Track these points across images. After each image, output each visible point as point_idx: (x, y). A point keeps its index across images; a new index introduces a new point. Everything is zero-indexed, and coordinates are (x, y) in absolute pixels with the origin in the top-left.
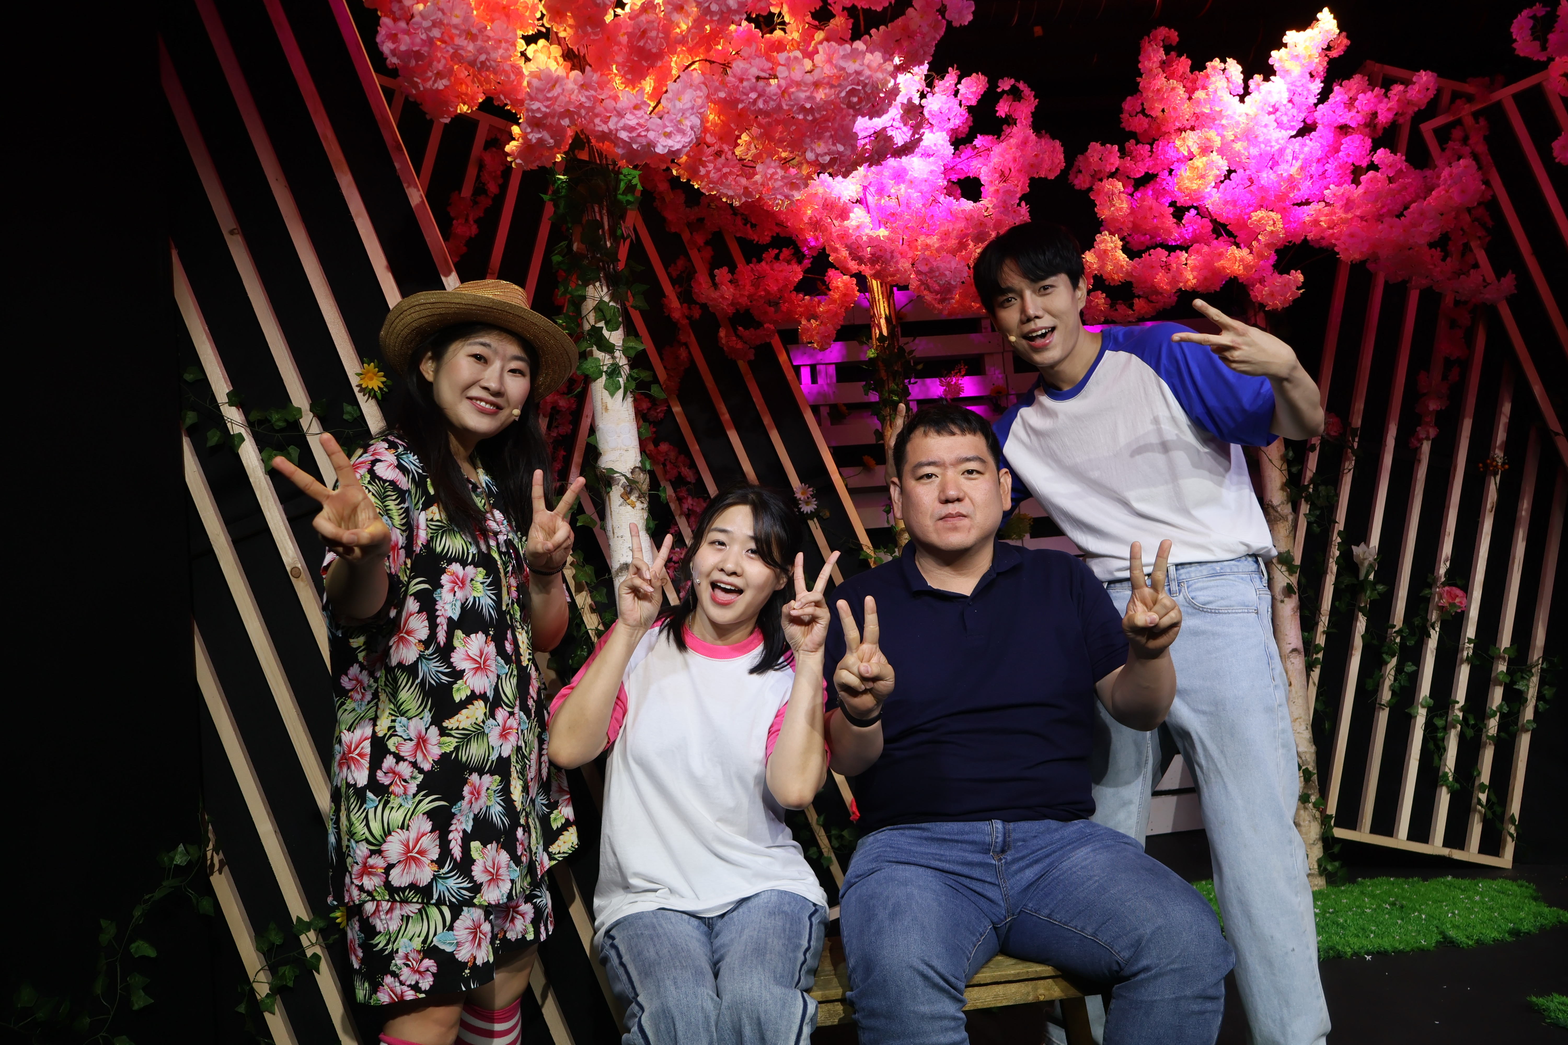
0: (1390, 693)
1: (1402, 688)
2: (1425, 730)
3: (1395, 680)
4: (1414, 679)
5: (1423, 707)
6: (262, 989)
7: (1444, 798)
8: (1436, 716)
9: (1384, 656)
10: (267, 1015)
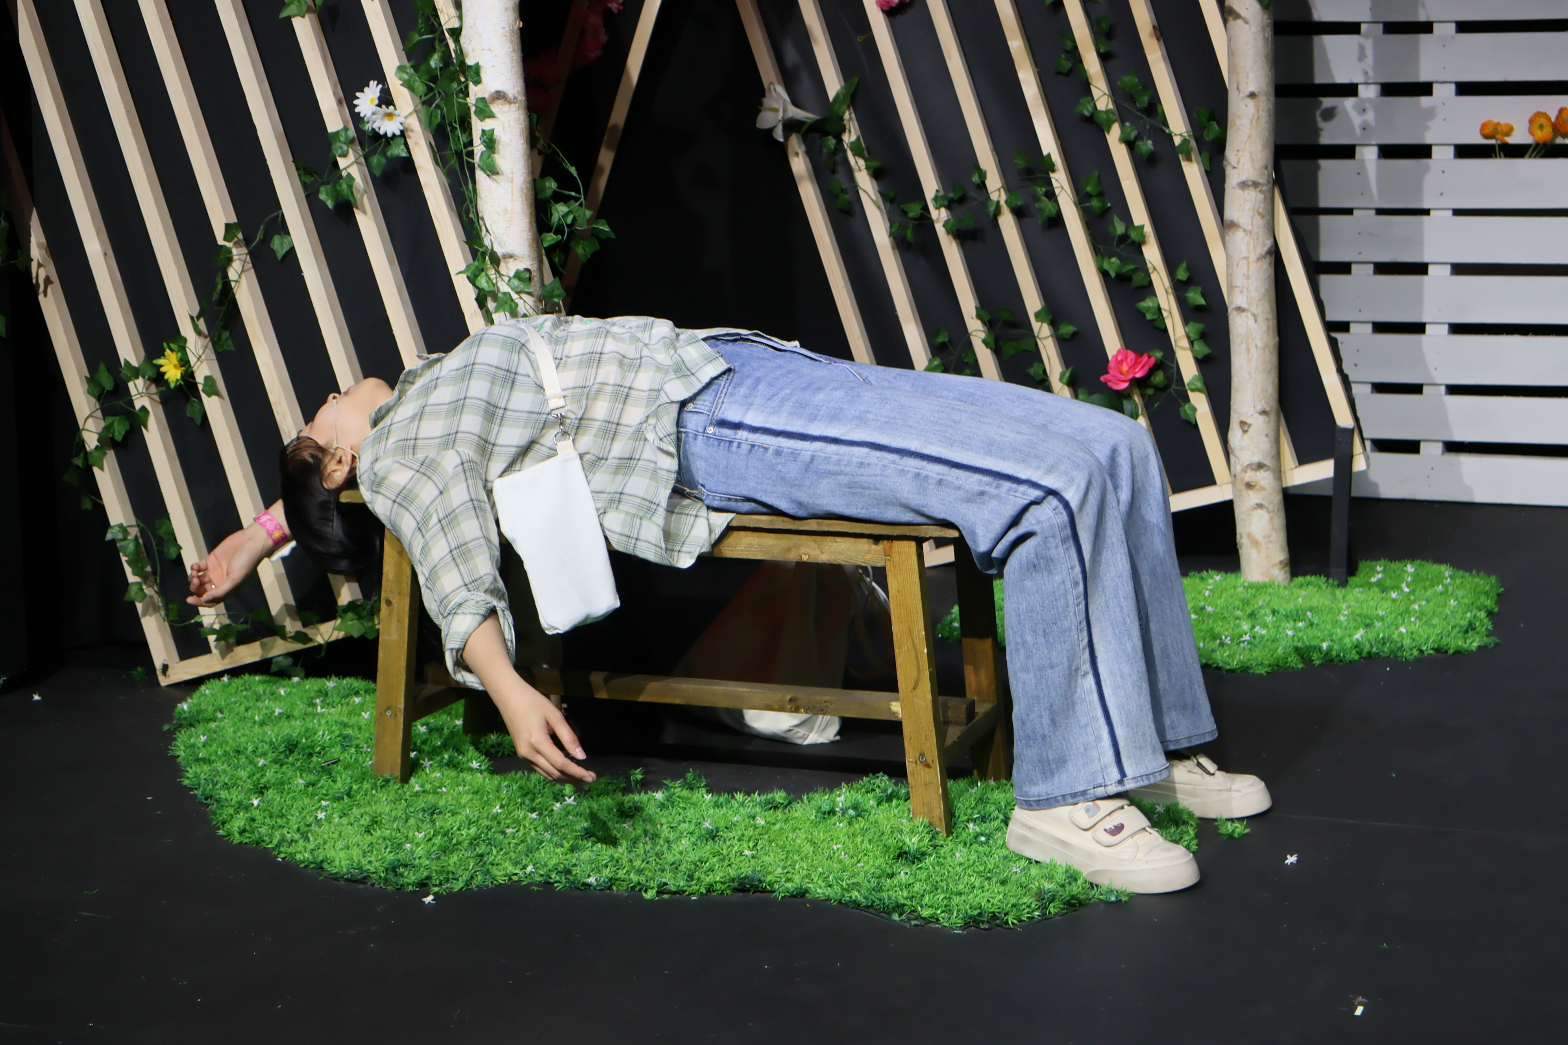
6: (91, 441)
10: (96, 470)
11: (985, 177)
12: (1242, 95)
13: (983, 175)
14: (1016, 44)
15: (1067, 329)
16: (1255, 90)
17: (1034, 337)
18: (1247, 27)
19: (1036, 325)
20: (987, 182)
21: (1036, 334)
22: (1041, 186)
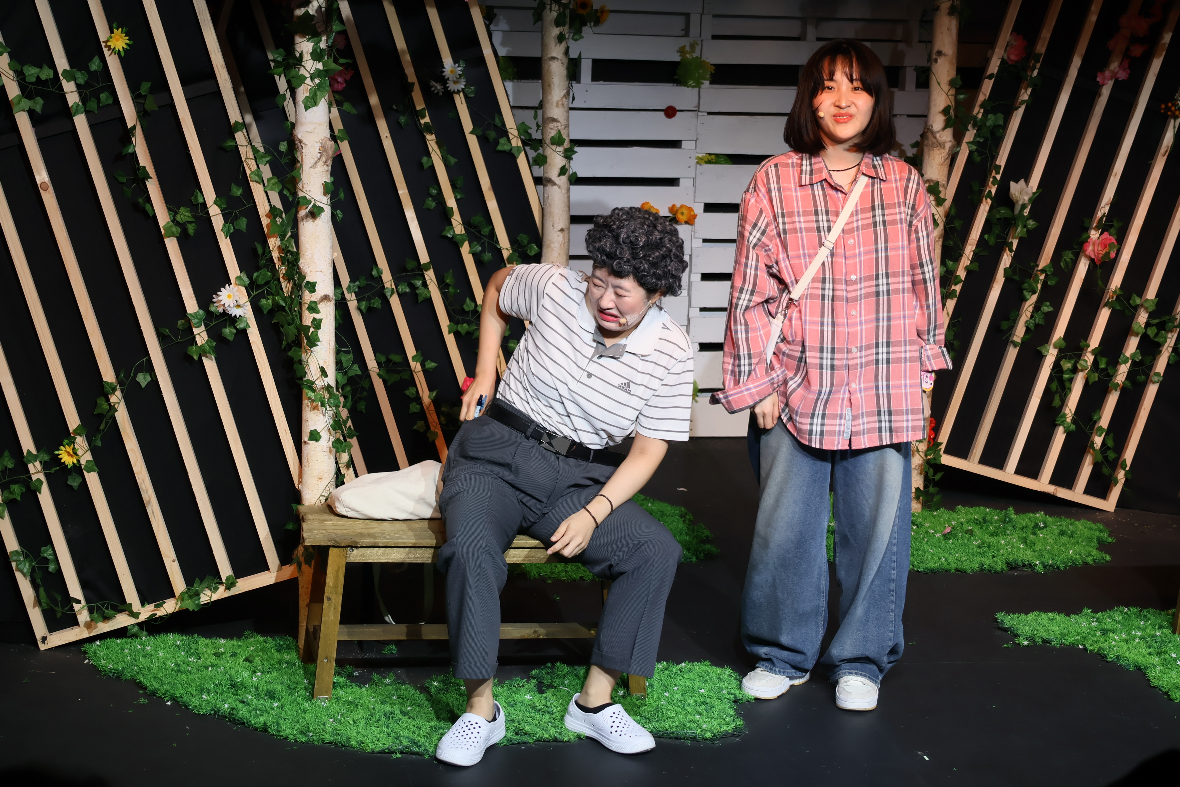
0: (1024, 329)
1: (1037, 325)
2: (1053, 370)
3: (1032, 317)
4: (1052, 319)
5: (1055, 347)
7: (1059, 438)
8: (1065, 357)
9: (1025, 293)
11: (382, 273)
12: (555, 230)
13: (380, 272)
14: (403, 191)
15: (431, 365)
16: (564, 227)
17: (411, 371)
18: (559, 190)
19: (413, 364)
20: (383, 276)
21: (413, 368)
22: (419, 280)
